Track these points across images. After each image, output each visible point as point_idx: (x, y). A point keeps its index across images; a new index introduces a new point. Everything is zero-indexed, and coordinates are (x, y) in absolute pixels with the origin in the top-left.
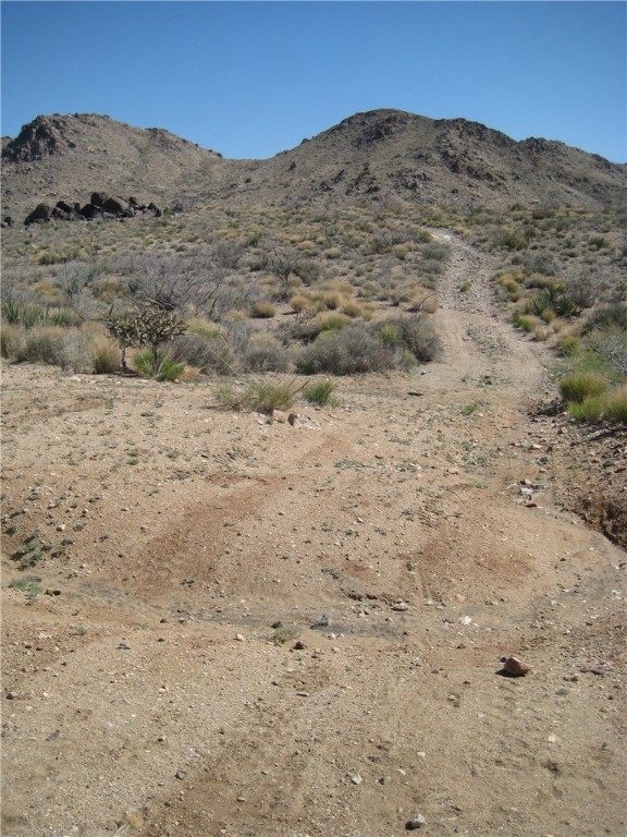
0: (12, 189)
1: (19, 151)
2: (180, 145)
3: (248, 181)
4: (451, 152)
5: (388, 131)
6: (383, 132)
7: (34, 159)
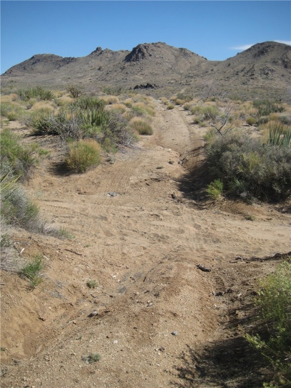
0: (129, 72)
1: (131, 58)
2: (191, 55)
3: (212, 70)
4: (286, 60)
5: (267, 51)
6: (264, 51)
7: (136, 61)
